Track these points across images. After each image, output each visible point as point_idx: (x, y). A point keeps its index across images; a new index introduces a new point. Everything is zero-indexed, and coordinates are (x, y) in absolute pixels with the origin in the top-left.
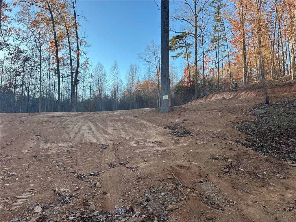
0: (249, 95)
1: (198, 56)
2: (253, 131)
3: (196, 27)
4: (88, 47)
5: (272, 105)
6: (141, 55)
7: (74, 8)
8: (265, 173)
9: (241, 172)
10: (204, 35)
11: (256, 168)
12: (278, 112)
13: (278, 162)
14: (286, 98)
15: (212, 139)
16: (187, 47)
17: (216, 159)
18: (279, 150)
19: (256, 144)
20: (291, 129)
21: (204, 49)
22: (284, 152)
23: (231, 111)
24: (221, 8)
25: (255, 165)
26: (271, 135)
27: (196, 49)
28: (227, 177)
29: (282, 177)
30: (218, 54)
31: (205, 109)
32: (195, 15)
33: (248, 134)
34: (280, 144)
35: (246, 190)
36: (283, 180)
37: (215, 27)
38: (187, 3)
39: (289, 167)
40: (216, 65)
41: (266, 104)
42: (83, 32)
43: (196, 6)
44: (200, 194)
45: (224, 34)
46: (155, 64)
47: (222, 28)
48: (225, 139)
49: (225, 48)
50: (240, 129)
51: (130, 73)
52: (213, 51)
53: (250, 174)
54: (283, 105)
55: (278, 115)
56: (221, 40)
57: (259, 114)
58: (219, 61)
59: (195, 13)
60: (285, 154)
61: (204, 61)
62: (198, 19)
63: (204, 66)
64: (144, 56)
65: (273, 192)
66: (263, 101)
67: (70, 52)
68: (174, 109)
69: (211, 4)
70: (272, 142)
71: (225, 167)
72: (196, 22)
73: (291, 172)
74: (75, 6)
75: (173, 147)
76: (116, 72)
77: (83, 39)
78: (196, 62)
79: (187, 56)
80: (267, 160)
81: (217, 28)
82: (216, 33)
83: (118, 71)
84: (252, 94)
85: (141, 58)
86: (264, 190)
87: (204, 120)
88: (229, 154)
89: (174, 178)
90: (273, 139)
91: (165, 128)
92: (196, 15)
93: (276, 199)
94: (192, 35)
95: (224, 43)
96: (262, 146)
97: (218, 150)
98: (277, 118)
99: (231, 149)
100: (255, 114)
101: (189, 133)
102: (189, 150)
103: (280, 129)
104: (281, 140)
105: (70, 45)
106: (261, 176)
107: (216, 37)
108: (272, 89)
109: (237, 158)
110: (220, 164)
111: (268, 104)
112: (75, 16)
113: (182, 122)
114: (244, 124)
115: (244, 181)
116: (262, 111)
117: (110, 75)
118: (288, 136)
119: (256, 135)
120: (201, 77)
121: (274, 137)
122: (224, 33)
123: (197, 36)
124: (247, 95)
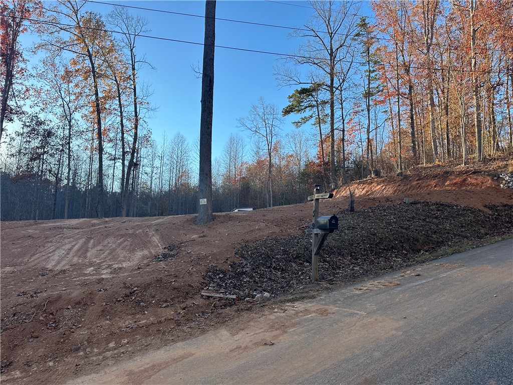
0: (385, 191)
1: (335, 121)
4: (152, 111)
6: (244, 121)
7: (131, 50)
8: (154, 301)
10: (343, 87)
16: (319, 106)
17: (126, 287)
21: (344, 111)
27: (332, 110)
32: (331, 55)
38: (318, 36)
43: (333, 40)
46: (265, 135)
59: (331, 49)
61: (343, 131)
62: (336, 61)
64: (248, 122)
67: (122, 121)
69: (356, 38)
72: (332, 67)
74: (133, 47)
77: (145, 98)
78: (333, 131)
79: (319, 121)
85: (244, 125)
91: (164, 248)
94: (326, 87)
101: (173, 256)
105: (121, 108)
123: (334, 89)
124: (383, 190)
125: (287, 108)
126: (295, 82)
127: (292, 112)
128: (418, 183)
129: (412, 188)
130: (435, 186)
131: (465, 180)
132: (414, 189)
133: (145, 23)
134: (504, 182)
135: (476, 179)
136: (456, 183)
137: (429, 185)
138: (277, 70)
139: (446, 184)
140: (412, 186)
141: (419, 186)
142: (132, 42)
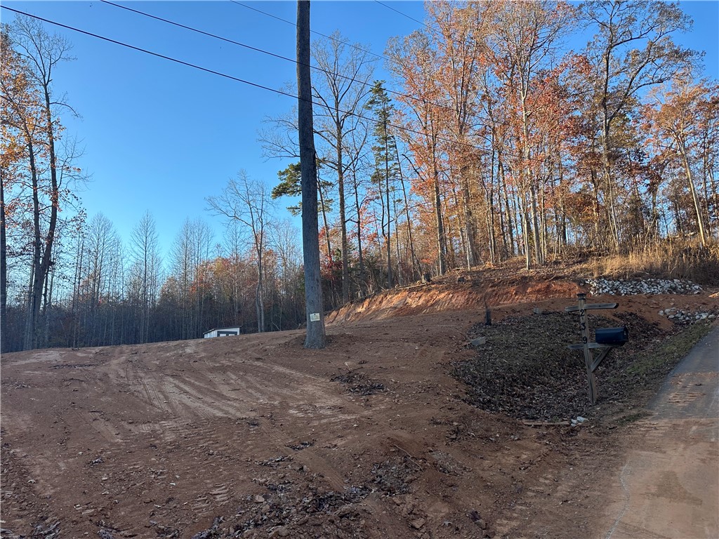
0: (453, 301)
1: (346, 211)
2: (475, 377)
3: (340, 150)
4: (81, 181)
5: (496, 326)
6: (216, 202)
7: (45, 86)
8: (498, 435)
9: (471, 437)
10: (357, 167)
11: (487, 431)
12: (507, 341)
13: (511, 422)
14: (519, 312)
15: (419, 395)
16: (322, 188)
17: (437, 423)
18: (512, 406)
19: (481, 400)
20: (526, 371)
21: (359, 197)
22: (518, 408)
23: (434, 341)
24: (388, 116)
25: (485, 427)
26: (500, 383)
27: (342, 195)
28: (456, 444)
29: (516, 438)
30: (386, 208)
31: (387, 337)
32: (338, 123)
33: (467, 384)
34: (513, 396)
35: (480, 456)
36: (518, 442)
37: (380, 149)
38: (320, 97)
39: (524, 427)
40: (383, 231)
41: (486, 324)
42: (69, 144)
43: (339, 105)
44: (434, 464)
45: (397, 167)
46: (250, 222)
47: (392, 152)
48: (438, 394)
49: (399, 194)
50: (455, 375)
51: (185, 240)
52: (376, 200)
53: (482, 438)
54: (514, 327)
55: (507, 347)
56: (391, 178)
57: (478, 346)
58: (389, 222)
59: (338, 119)
60: (520, 411)
61: (359, 222)
62: (343, 132)
63: (359, 232)
64: (222, 203)
65: (508, 455)
66: (482, 319)
67: (35, 194)
68: (331, 340)
69: (369, 105)
70: (502, 394)
71: (451, 432)
72: (339, 138)
73: (525, 432)
74: (48, 81)
75: (366, 413)
76: (149, 239)
77: (69, 160)
78: (344, 222)
79: (323, 208)
80: (498, 420)
81: (383, 153)
82: (381, 162)
83: (155, 236)
84: (459, 298)
85: (216, 207)
86: (499, 454)
87: (395, 361)
88: (452, 415)
89: (399, 451)
90: (503, 390)
91: (332, 380)
92: (339, 125)
93: (512, 461)
94: (332, 165)
95: (398, 184)
96: (489, 401)
97: (436, 411)
98: (506, 354)
99: (450, 409)
100: (472, 346)
101: (380, 387)
102: (395, 414)
103: (511, 373)
104: (514, 390)
105: (34, 175)
106: (493, 439)
107: (382, 170)
108: (493, 289)
109: (463, 419)
110: (445, 428)
111: (490, 324)
112: (48, 104)
113: (359, 366)
114: (459, 366)
115: (476, 447)
116: (482, 340)
117: (133, 246)
118: (524, 384)
119: (480, 384)
120: (355, 254)
121: (504, 386)
122: (395, 164)
123: (343, 169)
124: (451, 299)
125: (279, 188)
126: (288, 154)
127: (285, 193)
128: (494, 291)
129: (488, 296)
130: (516, 294)
131: (548, 287)
132: (490, 298)
133: (67, 47)
134: (593, 289)
135: (560, 285)
136: (539, 291)
137: (507, 293)
138: (262, 135)
139: (528, 291)
140: (487, 294)
141: (496, 294)
142: (47, 73)
